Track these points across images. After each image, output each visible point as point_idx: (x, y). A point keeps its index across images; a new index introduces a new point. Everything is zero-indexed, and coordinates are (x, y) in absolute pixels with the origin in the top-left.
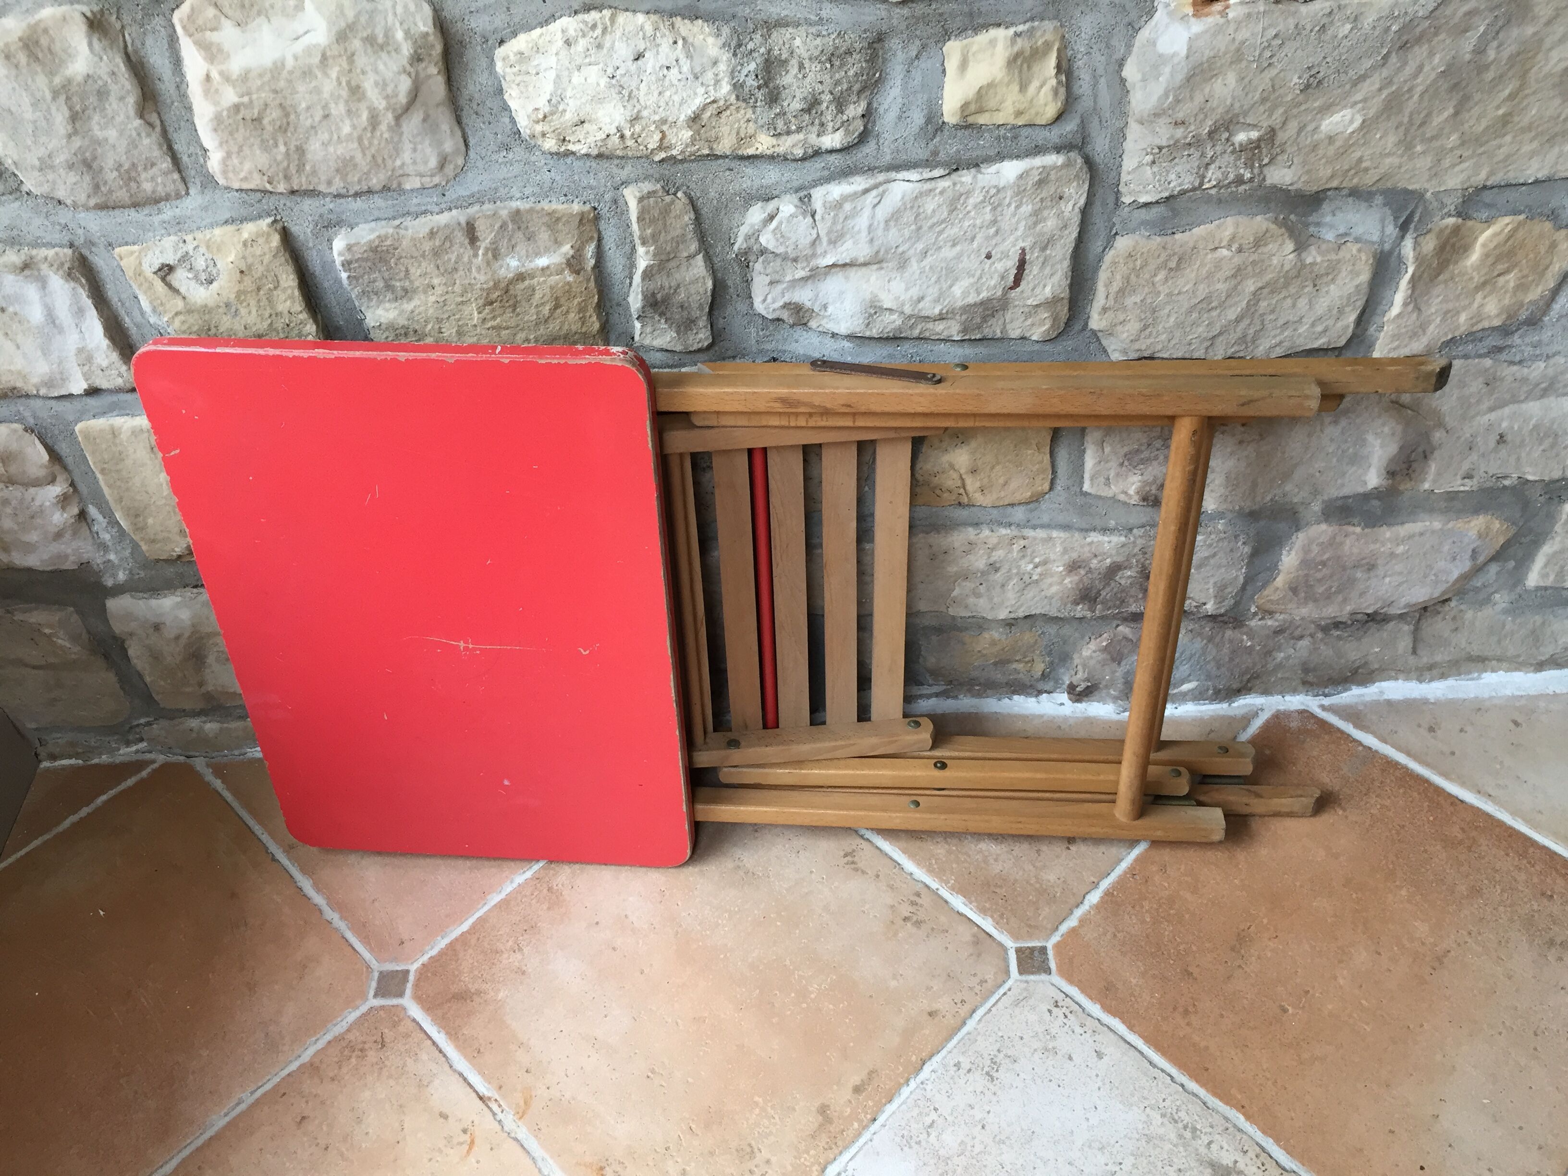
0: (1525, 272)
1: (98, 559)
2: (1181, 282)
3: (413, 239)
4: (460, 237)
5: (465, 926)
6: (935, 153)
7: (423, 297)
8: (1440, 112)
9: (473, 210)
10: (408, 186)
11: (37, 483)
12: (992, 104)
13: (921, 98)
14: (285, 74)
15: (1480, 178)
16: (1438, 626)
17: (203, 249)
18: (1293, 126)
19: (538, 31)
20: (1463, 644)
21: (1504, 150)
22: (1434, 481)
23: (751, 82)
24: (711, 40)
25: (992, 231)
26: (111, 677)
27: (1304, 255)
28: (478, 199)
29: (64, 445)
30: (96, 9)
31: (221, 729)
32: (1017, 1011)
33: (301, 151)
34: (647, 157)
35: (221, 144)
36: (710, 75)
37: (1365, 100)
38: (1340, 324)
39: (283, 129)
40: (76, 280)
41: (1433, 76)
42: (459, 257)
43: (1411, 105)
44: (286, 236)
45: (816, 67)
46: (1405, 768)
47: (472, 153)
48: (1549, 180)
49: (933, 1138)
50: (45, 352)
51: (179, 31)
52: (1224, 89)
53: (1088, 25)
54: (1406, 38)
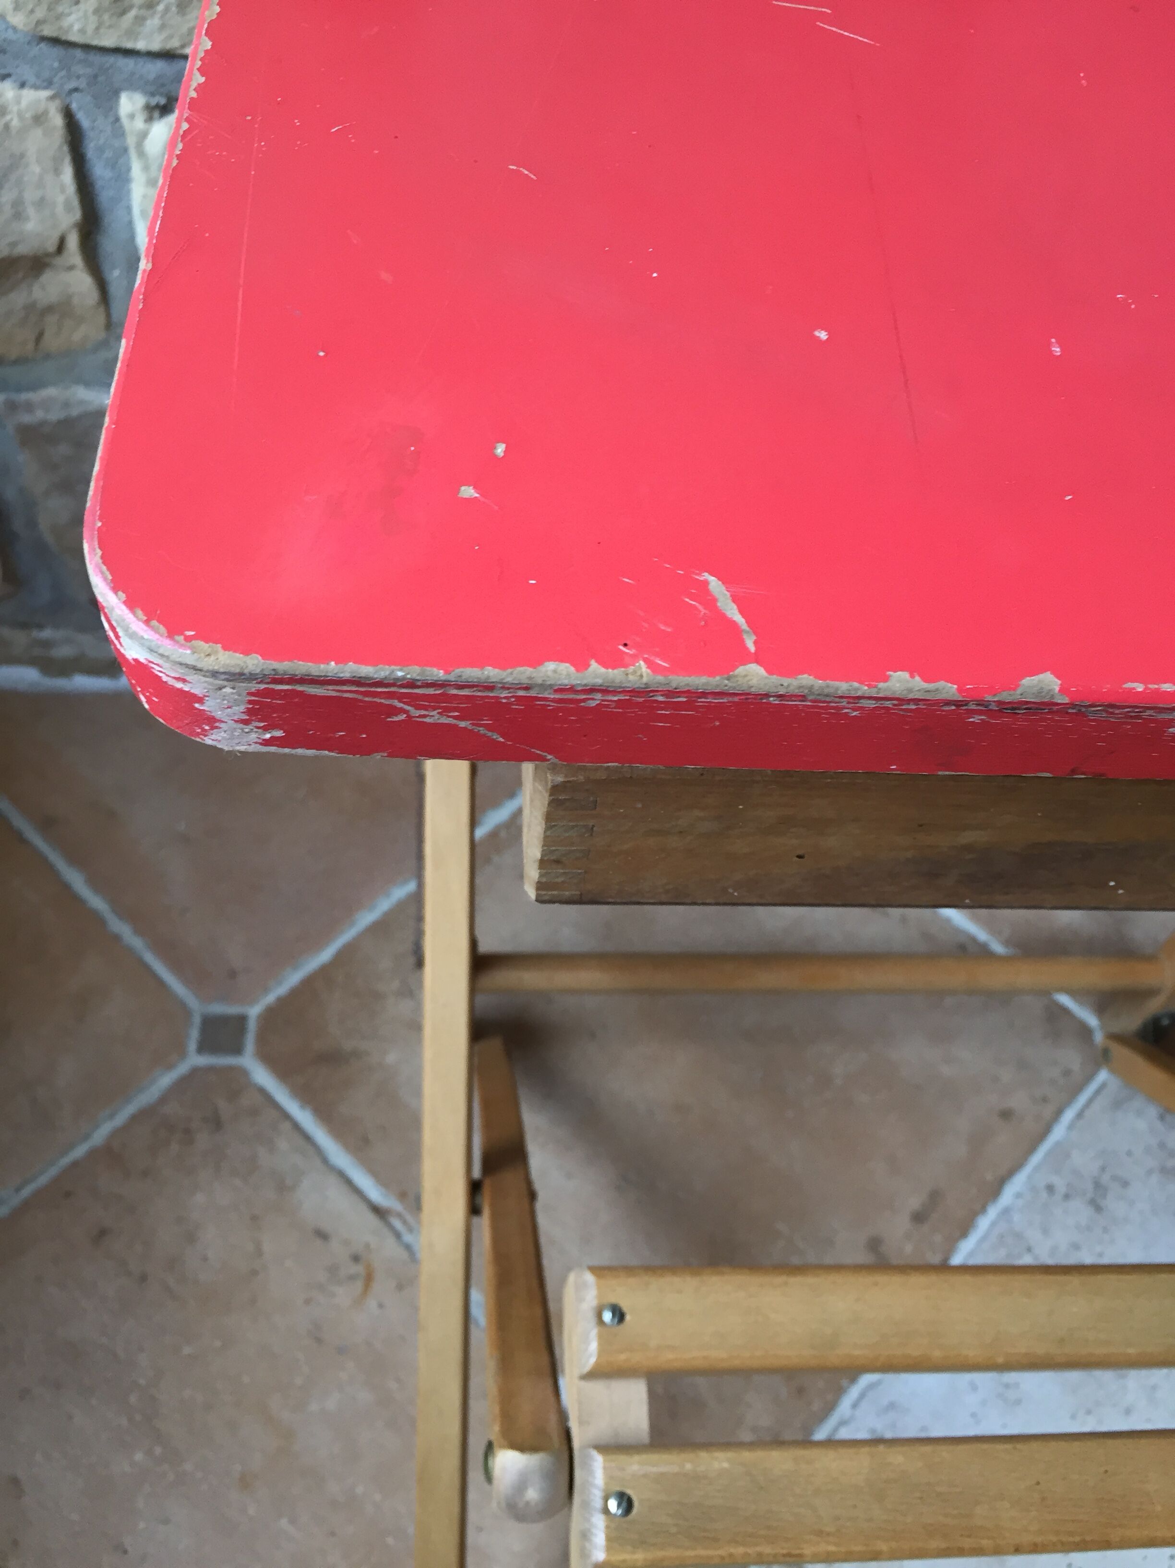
5: (326, 955)
32: (1119, 1115)
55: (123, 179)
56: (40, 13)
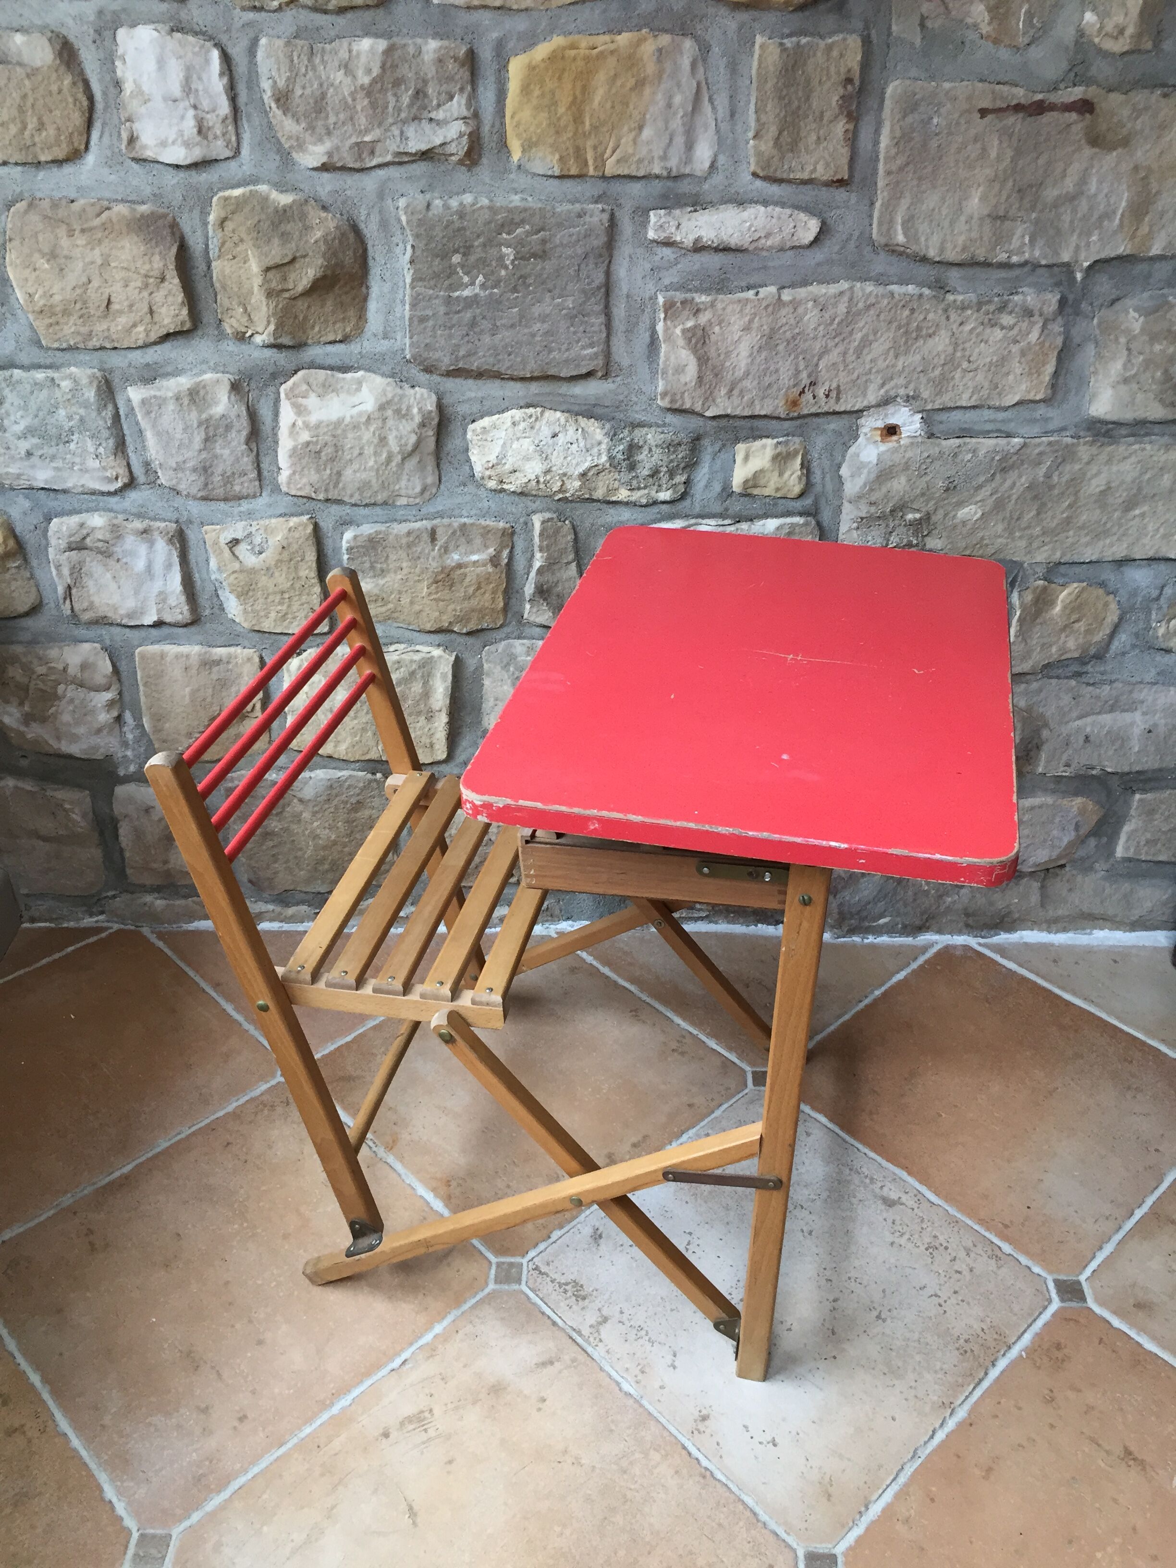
0: (1091, 621)
1: (119, 753)
3: (396, 535)
4: (426, 537)
5: (349, 1038)
6: (727, 509)
7: (392, 575)
8: (1030, 511)
9: (435, 522)
10: (398, 503)
11: (98, 689)
12: (762, 482)
13: (720, 476)
14: (343, 426)
15: (1057, 556)
16: (1058, 886)
17: (261, 532)
18: (941, 512)
19: (497, 416)
20: (1077, 901)
21: (1070, 540)
22: (1046, 767)
23: (620, 456)
24: (598, 431)
26: (96, 853)
28: (440, 515)
29: (124, 663)
30: (237, 378)
31: (168, 905)
32: (751, 1107)
33: (339, 474)
34: (551, 496)
35: (291, 466)
36: (595, 451)
37: (983, 500)
39: (332, 460)
40: (173, 544)
41: (1022, 489)
42: (423, 550)
43: (1010, 506)
44: (316, 527)
45: (659, 451)
46: (1035, 983)
47: (442, 487)
48: (1099, 561)
50: (137, 593)
51: (282, 396)
52: (899, 485)
53: (820, 442)
54: (1004, 465)
56: (254, 622)
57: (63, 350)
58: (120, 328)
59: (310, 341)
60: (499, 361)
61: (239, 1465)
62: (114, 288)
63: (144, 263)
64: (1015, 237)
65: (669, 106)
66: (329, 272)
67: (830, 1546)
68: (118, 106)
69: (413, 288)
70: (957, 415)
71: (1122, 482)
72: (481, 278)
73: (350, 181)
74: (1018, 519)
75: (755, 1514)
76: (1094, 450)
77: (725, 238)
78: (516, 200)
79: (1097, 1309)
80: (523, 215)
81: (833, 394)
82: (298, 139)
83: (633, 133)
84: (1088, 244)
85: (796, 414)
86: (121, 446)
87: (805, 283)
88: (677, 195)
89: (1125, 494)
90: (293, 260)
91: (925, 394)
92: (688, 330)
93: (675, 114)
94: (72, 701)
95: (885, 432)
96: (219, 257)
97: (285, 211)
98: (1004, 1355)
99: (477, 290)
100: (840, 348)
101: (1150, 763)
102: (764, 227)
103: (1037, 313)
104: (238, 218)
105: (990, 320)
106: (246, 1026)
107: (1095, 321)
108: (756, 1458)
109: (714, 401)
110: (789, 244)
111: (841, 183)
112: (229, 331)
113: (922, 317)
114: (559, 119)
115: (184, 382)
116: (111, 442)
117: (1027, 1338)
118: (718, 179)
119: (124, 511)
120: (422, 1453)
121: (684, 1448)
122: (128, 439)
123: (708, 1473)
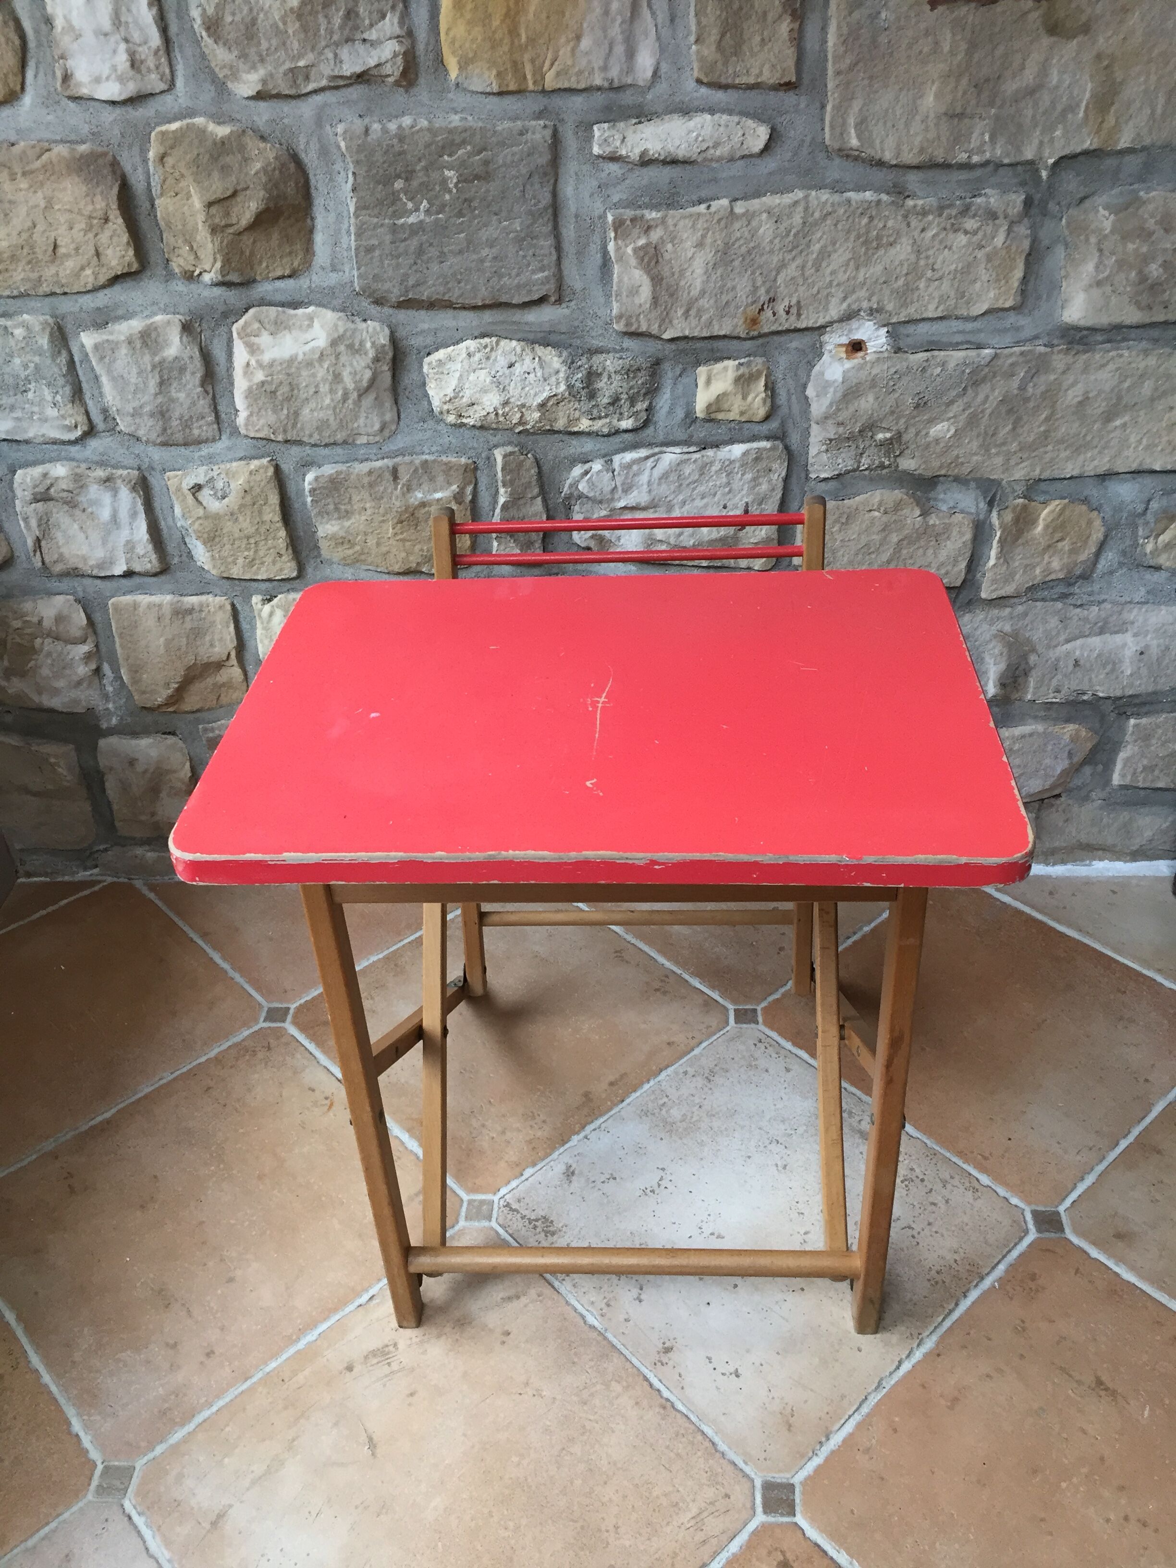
0: (1074, 540)
1: (100, 705)
2: (850, 532)
3: (358, 475)
4: (388, 476)
6: (691, 436)
7: (358, 517)
8: (1004, 427)
9: (398, 460)
10: (358, 442)
11: (75, 642)
12: (726, 406)
13: (683, 401)
14: (296, 364)
15: (1036, 473)
16: (1054, 817)
17: (222, 476)
18: (912, 431)
19: (452, 348)
20: (1074, 832)
21: (1048, 456)
22: (1034, 694)
23: (578, 385)
24: (556, 359)
25: (727, 490)
26: (87, 807)
27: (928, 518)
28: (401, 453)
29: (98, 615)
30: (188, 318)
31: (158, 858)
32: (731, 1044)
33: (297, 414)
34: (511, 429)
35: (248, 407)
36: (553, 379)
37: (955, 417)
38: (956, 569)
39: (288, 399)
40: (136, 491)
41: (996, 403)
42: (386, 489)
43: (985, 421)
44: (277, 469)
45: (618, 377)
46: (1030, 917)
47: (401, 423)
48: (1080, 477)
49: (664, 1112)
50: (104, 542)
51: (235, 335)
52: (867, 403)
53: (783, 361)
54: (975, 378)
55: (253, 628)
56: (222, 569)
57: (14, 297)
58: (68, 272)
59: (258, 278)
60: (449, 289)
61: (204, 1399)
62: (59, 231)
63: (86, 205)
64: (975, 136)
65: (606, 13)
66: (272, 205)
67: (788, 1476)
68: (51, 43)
69: (357, 216)
70: (923, 328)
71: (1100, 392)
72: (425, 202)
73: (286, 108)
74: (993, 435)
75: (713, 1444)
76: (1069, 359)
77: (672, 150)
78: (455, 120)
79: (1075, 1240)
80: (464, 135)
81: (794, 310)
82: (231, 67)
83: (572, 44)
84: (1052, 140)
85: (756, 333)
86: (77, 394)
87: (758, 194)
88: (620, 106)
89: (1104, 404)
90: (234, 194)
91: (890, 307)
92: (641, 248)
93: (613, 20)
94: (49, 654)
95: (850, 348)
96: (162, 195)
97: (223, 143)
98: (976, 1286)
99: (422, 217)
100: (799, 261)
101: (1142, 686)
102: (711, 137)
103: (1002, 216)
104: (177, 152)
105: (953, 225)
106: (232, 973)
107: (1064, 220)
108: (718, 1388)
109: (671, 322)
110: (738, 154)
111: (788, 86)
112: (177, 270)
113: (881, 225)
114: (494, 32)
115: (135, 325)
116: (68, 389)
117: (1002, 1267)
118: (662, 87)
119: (85, 461)
120: (385, 1385)
121: (646, 1379)
122: (85, 386)
123: (669, 1404)
